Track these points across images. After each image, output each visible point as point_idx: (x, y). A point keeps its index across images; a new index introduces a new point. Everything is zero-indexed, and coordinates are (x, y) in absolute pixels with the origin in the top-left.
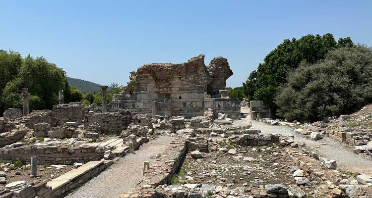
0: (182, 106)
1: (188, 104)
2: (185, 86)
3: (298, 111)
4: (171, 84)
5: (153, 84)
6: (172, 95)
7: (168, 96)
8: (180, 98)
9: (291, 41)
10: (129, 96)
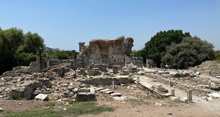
0: (114, 62)
1: (117, 60)
2: (115, 52)
3: (174, 64)
4: (108, 50)
5: (98, 50)
6: (109, 56)
7: (107, 56)
8: (113, 57)
9: (163, 32)
10: (85, 56)
